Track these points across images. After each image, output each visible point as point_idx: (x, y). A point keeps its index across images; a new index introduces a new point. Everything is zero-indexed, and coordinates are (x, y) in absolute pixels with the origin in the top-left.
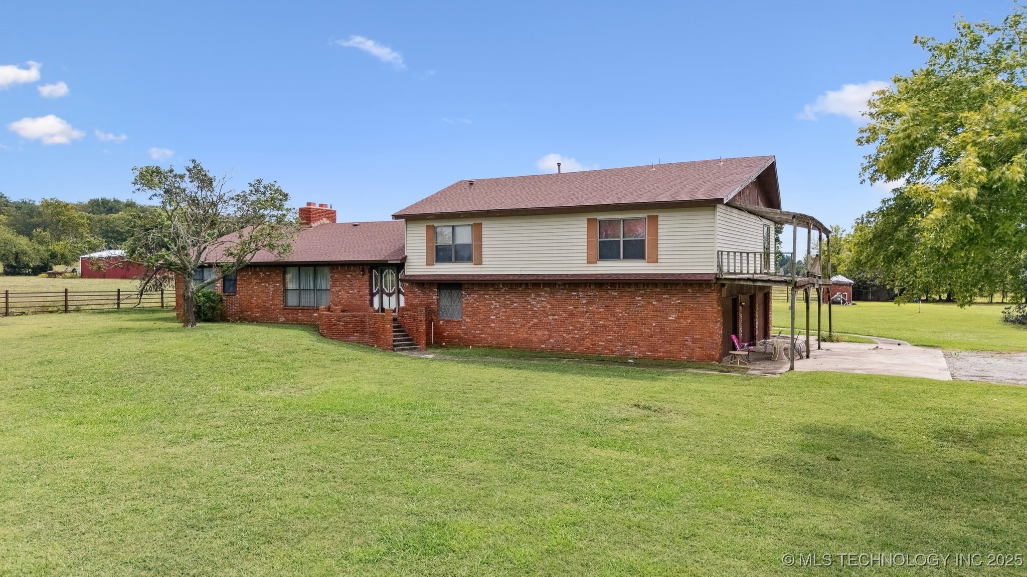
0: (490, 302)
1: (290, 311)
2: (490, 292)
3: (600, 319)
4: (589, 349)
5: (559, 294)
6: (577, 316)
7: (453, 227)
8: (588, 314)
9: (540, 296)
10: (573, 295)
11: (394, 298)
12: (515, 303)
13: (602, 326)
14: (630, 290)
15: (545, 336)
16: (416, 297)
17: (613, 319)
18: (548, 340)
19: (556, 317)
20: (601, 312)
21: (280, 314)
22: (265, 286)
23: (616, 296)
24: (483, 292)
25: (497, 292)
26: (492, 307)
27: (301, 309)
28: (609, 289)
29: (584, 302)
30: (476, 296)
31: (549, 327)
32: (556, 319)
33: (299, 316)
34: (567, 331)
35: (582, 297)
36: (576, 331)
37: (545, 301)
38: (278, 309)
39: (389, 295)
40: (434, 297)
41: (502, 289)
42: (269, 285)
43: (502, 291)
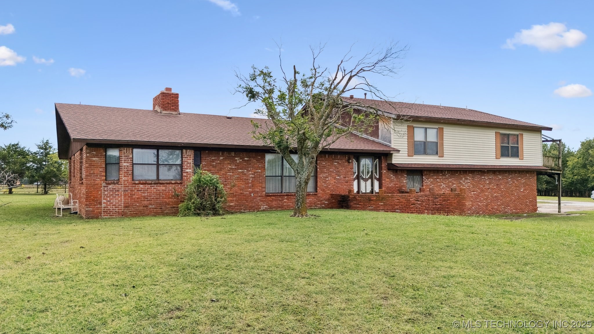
0: (440, 184)
1: (274, 198)
2: (440, 177)
3: (495, 192)
4: (490, 211)
5: (476, 178)
6: (485, 191)
7: (426, 129)
8: (489, 190)
9: (466, 179)
10: (482, 179)
11: (369, 182)
12: (454, 184)
13: (496, 197)
14: (506, 175)
15: (470, 205)
16: (391, 181)
17: (500, 192)
18: (471, 207)
19: (475, 193)
20: (495, 188)
21: (261, 201)
22: (242, 172)
23: (501, 178)
24: (436, 177)
25: (444, 177)
26: (442, 187)
27: (286, 195)
28: (498, 175)
29: (488, 182)
30: (432, 180)
31: (472, 199)
32: (475, 194)
33: (285, 202)
34: (481, 201)
35: (486, 179)
36: (484, 201)
37: (469, 182)
38: (260, 197)
39: (366, 180)
40: (404, 181)
41: (447, 174)
42: (248, 171)
43: (447, 176)
